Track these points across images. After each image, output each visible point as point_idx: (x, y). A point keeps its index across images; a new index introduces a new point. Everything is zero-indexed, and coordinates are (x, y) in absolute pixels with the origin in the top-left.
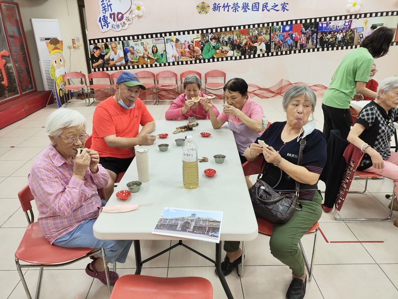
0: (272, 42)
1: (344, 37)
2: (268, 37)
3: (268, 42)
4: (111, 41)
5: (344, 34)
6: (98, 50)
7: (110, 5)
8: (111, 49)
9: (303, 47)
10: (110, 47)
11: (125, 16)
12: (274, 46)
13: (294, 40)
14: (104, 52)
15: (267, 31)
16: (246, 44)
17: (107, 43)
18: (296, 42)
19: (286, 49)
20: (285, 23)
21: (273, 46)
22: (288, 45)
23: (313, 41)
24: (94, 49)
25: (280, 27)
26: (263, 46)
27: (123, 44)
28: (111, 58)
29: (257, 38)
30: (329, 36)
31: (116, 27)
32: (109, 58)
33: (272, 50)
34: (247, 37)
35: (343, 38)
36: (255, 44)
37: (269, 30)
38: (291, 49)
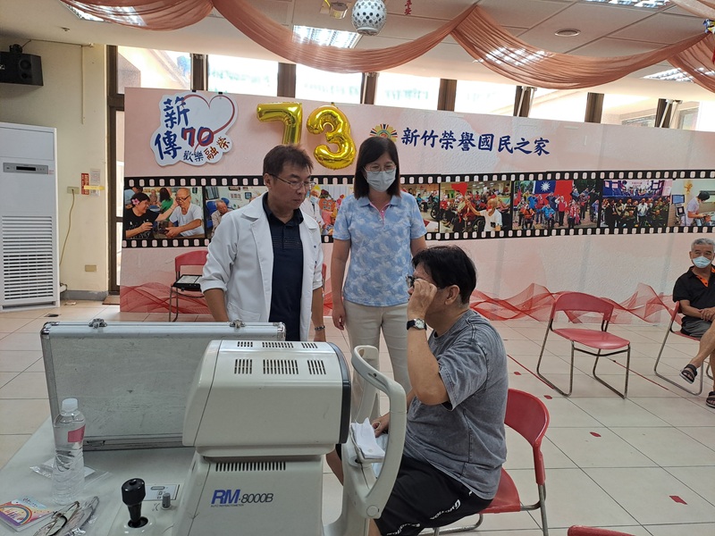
0: (516, 210)
1: (650, 209)
2: (506, 201)
3: (507, 210)
4: (178, 183)
5: (651, 205)
6: (143, 202)
7: (185, 111)
8: (174, 202)
9: (574, 225)
10: (173, 196)
11: (216, 137)
12: (518, 218)
13: (556, 210)
14: (156, 207)
15: (505, 190)
16: (464, 211)
17: (167, 188)
18: (562, 214)
19: (540, 226)
20: (540, 177)
21: (516, 218)
22: (546, 219)
23: (592, 215)
24: (134, 198)
25: (531, 184)
26: (497, 217)
27: (205, 192)
28: (172, 220)
29: (486, 202)
30: (624, 206)
31: (193, 158)
32: (168, 219)
33: (515, 226)
34: (466, 197)
35: (649, 211)
36: (482, 213)
37: (510, 188)
38: (550, 227)
